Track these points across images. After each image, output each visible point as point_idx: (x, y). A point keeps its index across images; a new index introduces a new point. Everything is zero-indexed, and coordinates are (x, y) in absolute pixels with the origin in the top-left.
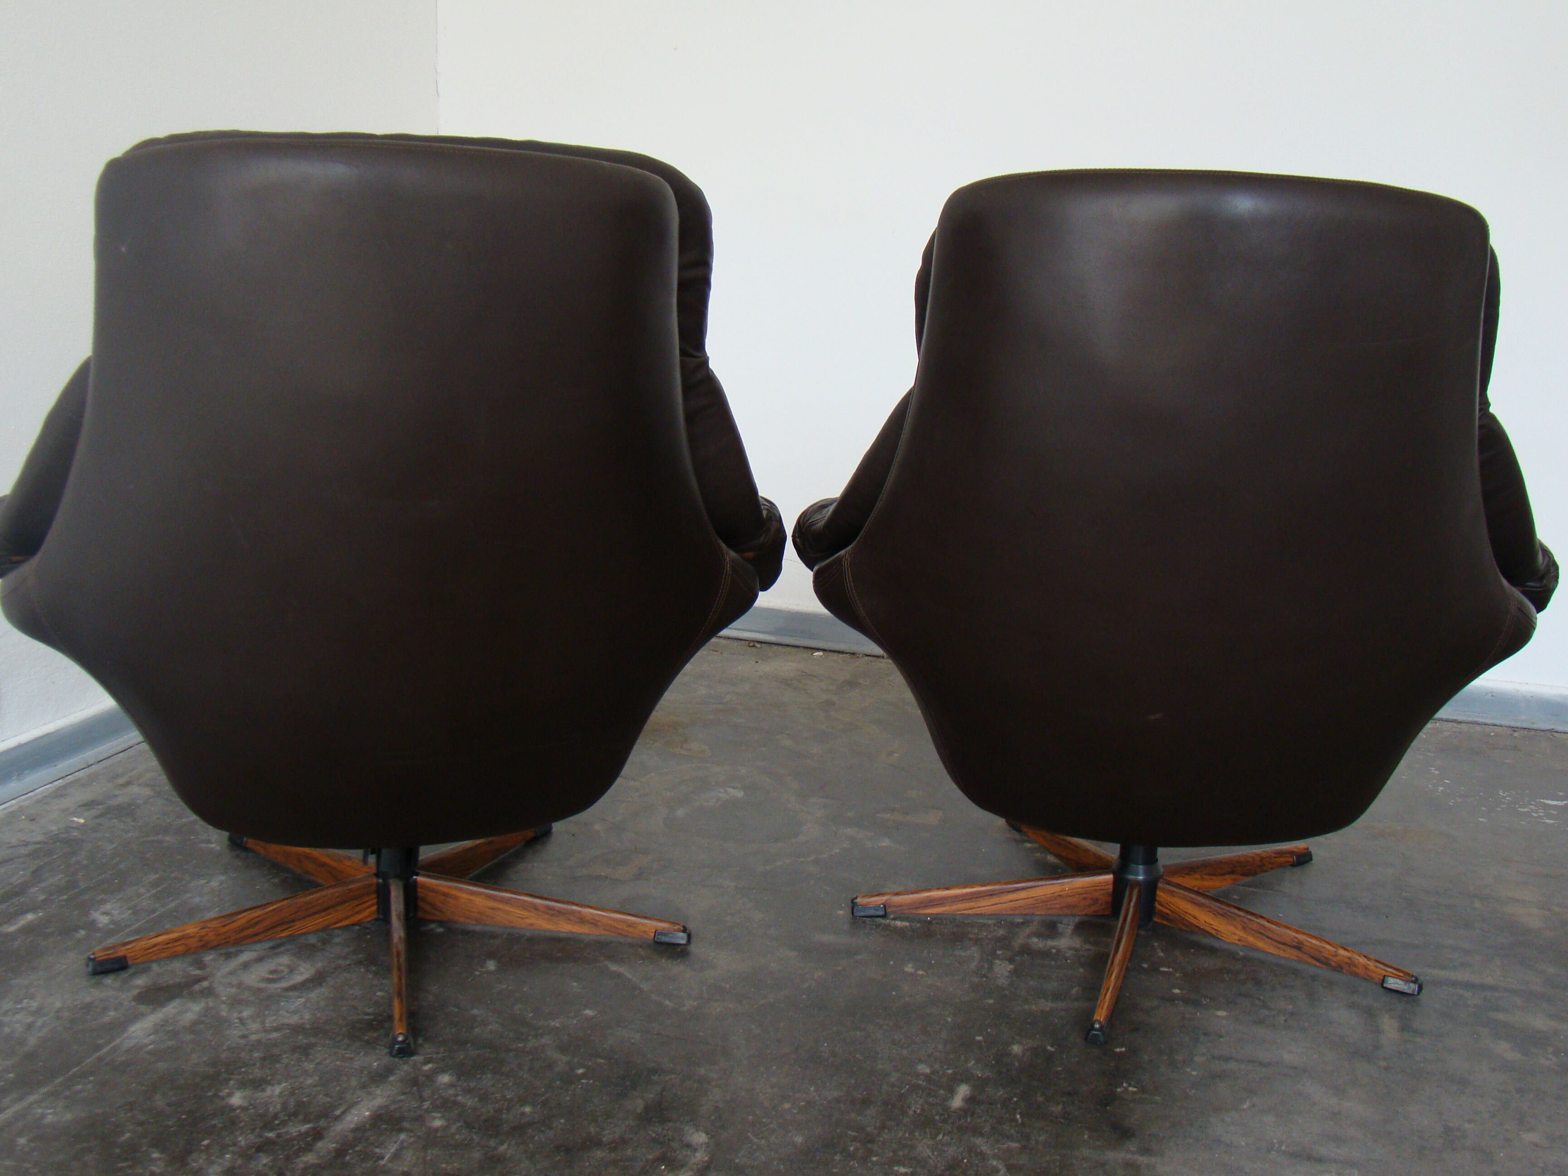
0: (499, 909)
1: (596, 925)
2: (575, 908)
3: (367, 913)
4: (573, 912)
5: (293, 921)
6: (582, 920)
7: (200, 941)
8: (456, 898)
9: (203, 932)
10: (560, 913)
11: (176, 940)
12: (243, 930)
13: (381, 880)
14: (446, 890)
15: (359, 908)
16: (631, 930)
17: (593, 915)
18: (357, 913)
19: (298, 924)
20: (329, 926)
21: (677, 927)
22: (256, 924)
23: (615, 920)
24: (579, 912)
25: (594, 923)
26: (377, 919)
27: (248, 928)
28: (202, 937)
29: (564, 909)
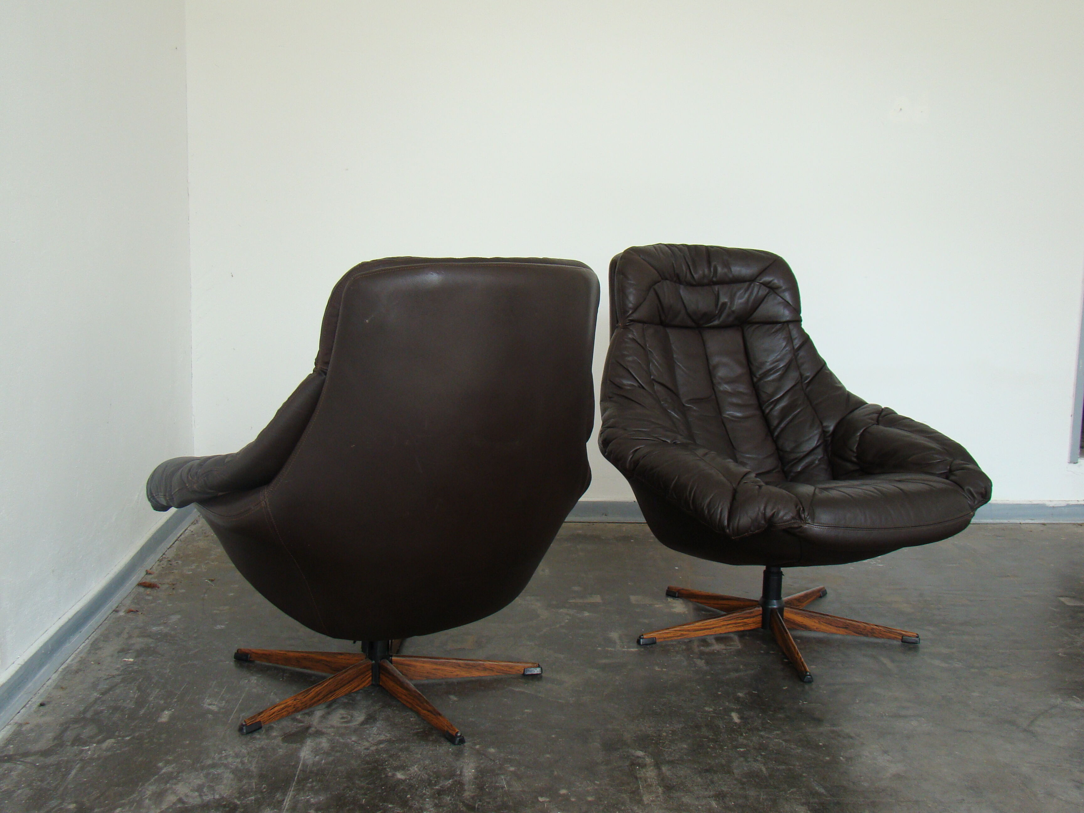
0: (439, 669)
1: (492, 670)
2: (481, 662)
3: (367, 681)
4: (480, 665)
5: (335, 690)
6: (485, 669)
7: (294, 707)
8: (415, 666)
9: (295, 702)
10: (473, 666)
11: (283, 709)
12: (312, 699)
13: (374, 662)
14: (409, 663)
15: (363, 679)
16: (511, 670)
17: (491, 665)
18: (363, 682)
19: (337, 692)
20: (351, 691)
21: (535, 665)
22: (319, 694)
23: (502, 666)
24: (483, 664)
25: (491, 669)
26: (372, 685)
27: (315, 697)
28: (295, 705)
29: (474, 664)
